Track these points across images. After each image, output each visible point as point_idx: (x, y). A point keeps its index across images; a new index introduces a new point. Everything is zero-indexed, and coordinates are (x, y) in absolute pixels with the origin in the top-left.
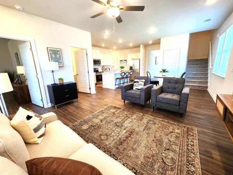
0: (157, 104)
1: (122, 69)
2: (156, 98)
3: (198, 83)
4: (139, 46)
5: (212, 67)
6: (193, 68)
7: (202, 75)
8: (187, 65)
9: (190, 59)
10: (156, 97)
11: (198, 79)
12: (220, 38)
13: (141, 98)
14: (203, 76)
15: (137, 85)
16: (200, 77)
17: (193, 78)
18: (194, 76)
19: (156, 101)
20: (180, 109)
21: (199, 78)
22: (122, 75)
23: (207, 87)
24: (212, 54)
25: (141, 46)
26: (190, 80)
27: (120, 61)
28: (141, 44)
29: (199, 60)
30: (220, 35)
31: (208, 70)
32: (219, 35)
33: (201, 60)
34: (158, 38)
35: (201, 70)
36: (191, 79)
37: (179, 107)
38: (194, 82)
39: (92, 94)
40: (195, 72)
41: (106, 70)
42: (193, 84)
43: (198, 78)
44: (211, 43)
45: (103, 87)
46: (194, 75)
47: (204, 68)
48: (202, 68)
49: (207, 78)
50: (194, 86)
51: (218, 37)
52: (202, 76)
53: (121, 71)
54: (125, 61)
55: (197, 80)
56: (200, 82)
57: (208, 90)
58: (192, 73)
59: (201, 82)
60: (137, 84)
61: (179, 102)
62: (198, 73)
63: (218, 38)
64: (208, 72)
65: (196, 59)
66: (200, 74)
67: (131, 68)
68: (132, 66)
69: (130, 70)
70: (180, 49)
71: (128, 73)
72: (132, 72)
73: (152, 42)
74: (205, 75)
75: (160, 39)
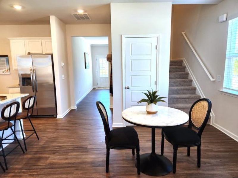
5: (214, 80)
17: (177, 100)
25: (54, 20)
38: (183, 108)
44: (185, 34)
54: (4, 59)
57: (211, 124)
66: (185, 91)
67: (26, 80)
68: (30, 74)
69: (23, 85)
70: (157, 37)
71: (16, 105)
72: (32, 100)
73: (85, 11)
74: (191, 92)
75: (110, 4)
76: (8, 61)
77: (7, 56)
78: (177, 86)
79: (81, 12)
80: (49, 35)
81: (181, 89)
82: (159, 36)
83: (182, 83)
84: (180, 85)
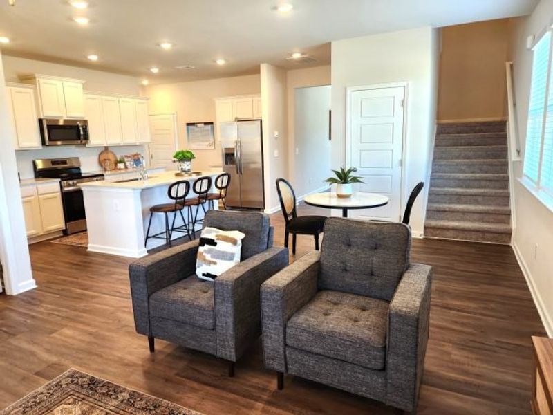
0: (289, 361)
1: (186, 166)
2: (285, 332)
3: (476, 216)
4: (256, 71)
5: (518, 159)
6: (457, 158)
7: (488, 183)
8: (436, 146)
9: (445, 121)
10: (285, 327)
11: (477, 203)
12: (535, 49)
13: (219, 329)
14: (492, 191)
15: (208, 257)
16: (483, 195)
17: (459, 198)
18: (459, 190)
19: (286, 345)
20: (390, 389)
21: (480, 199)
22: (173, 193)
23: (509, 234)
24: (515, 105)
25: (264, 69)
26: (446, 206)
27: (188, 124)
28: (263, 63)
29: (477, 128)
30: (535, 41)
31: (506, 165)
32: (530, 39)
33: (483, 128)
34: (324, 40)
35: (484, 164)
36: (449, 203)
37: (386, 379)
38: (463, 212)
39: (11, 297)
40: (464, 172)
41: (121, 166)
42: (458, 220)
43: (474, 199)
44: (511, 66)
45: (92, 247)
46: (461, 187)
47: (495, 157)
48: (488, 157)
49: (507, 197)
50: (463, 230)
51: (529, 46)
52: (488, 187)
53: (177, 175)
54: (209, 127)
55: (472, 207)
56: (483, 216)
57: (511, 245)
58: (454, 179)
59: (487, 213)
60: (209, 252)
61: (379, 354)
62: (476, 179)
63: (530, 51)
64: (506, 172)
65: (466, 125)
66: (483, 183)
67: (229, 156)
68: (234, 149)
69: (227, 163)
70: (404, 87)
71: (207, 180)
72: (226, 178)
73: (303, 54)
74: (498, 184)
75: (330, 43)
76: (213, 130)
77: (212, 123)
78: (473, 172)
79: (297, 56)
80: (259, 92)
81: (473, 178)
82: (408, 85)
83: (485, 166)
84: (481, 170)
